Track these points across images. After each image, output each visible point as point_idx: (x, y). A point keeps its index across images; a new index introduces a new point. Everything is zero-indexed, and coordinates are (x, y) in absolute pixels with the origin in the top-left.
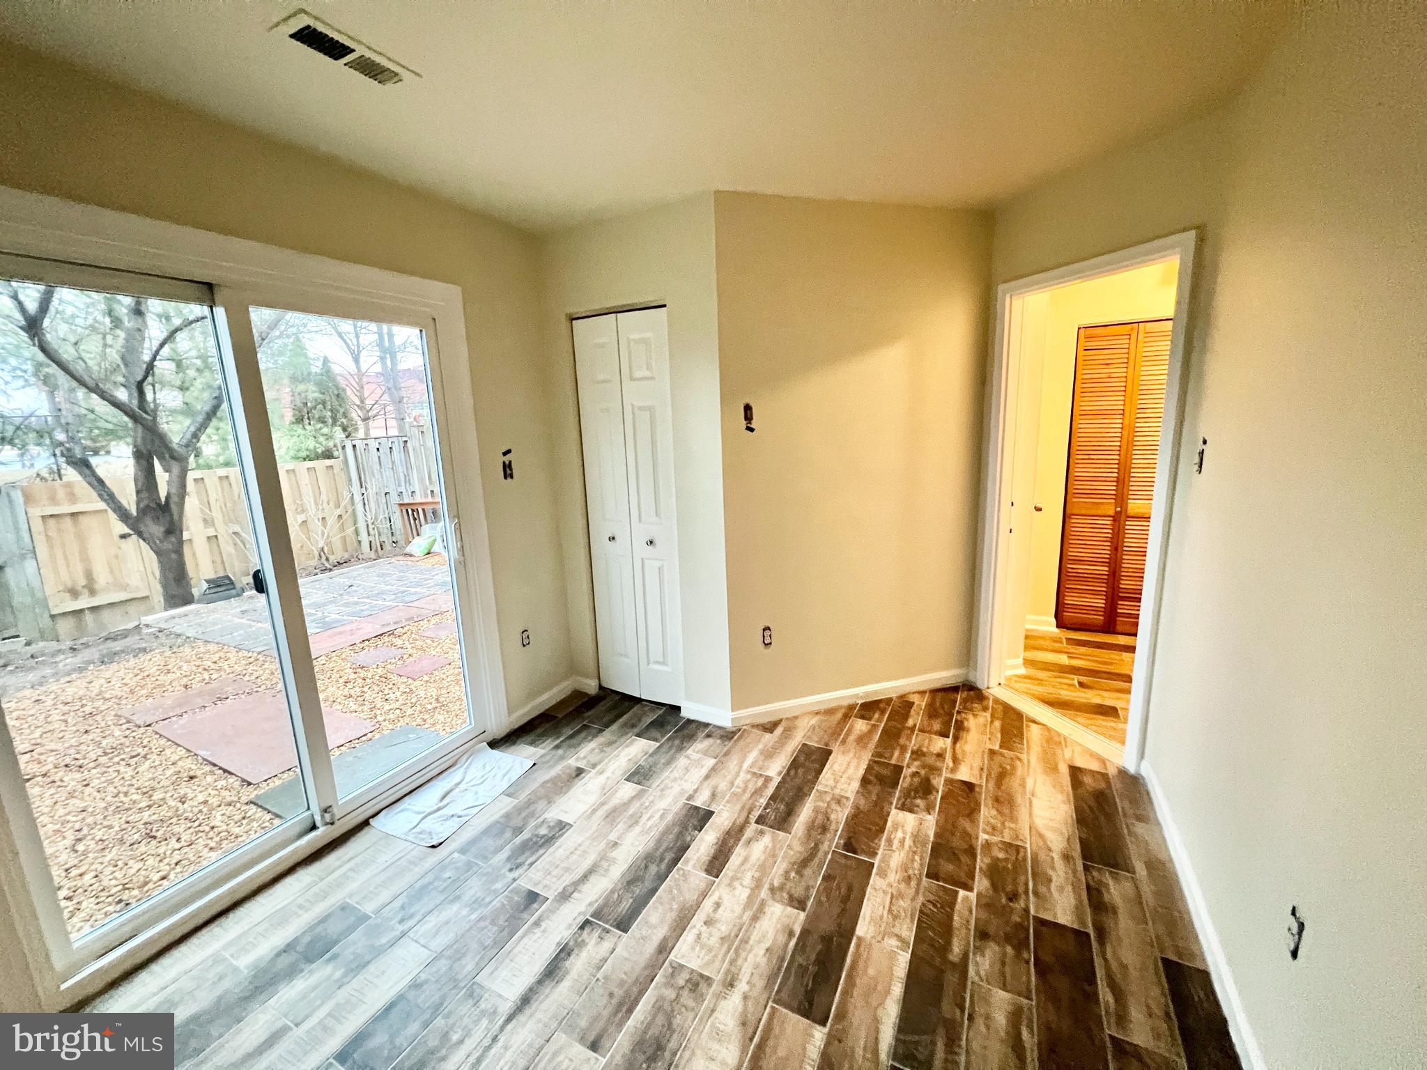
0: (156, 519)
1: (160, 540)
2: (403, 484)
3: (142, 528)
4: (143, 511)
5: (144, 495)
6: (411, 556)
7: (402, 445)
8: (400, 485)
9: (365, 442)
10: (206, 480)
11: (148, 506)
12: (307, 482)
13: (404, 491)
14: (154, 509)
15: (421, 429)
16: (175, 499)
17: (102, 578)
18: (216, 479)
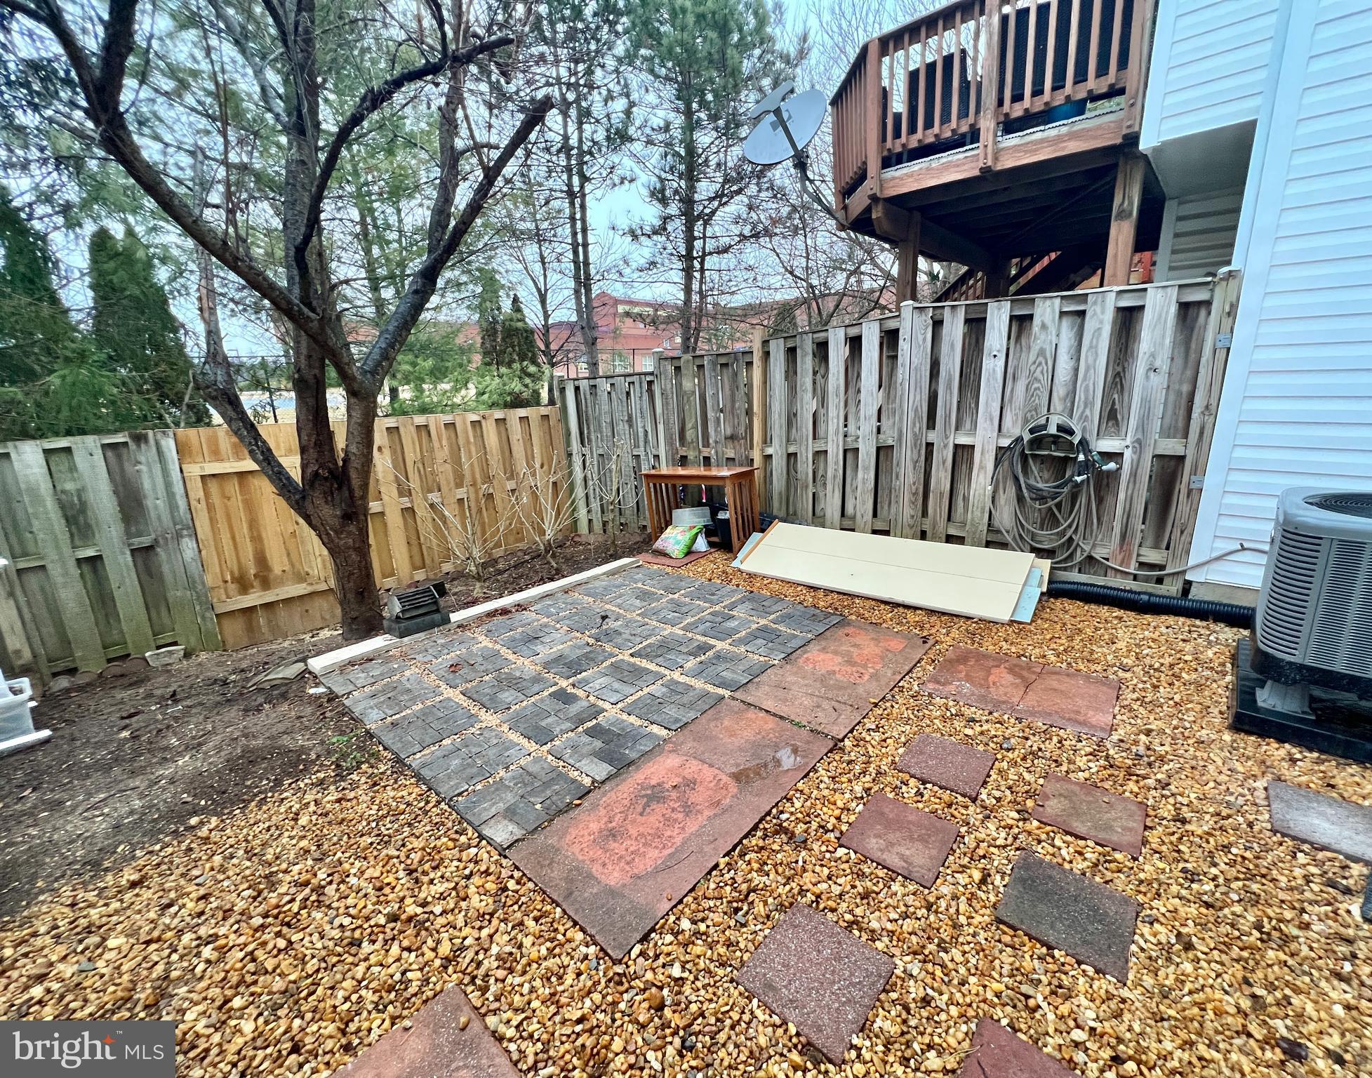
0: (328, 495)
1: (336, 532)
2: (642, 444)
3: (310, 510)
4: (312, 480)
5: (312, 453)
6: (665, 555)
7: (645, 386)
8: (637, 446)
9: (592, 382)
10: (402, 430)
11: (316, 474)
12: (519, 436)
13: (642, 454)
14: (326, 479)
15: (676, 363)
16: (355, 463)
17: (278, 563)
18: (413, 429)
